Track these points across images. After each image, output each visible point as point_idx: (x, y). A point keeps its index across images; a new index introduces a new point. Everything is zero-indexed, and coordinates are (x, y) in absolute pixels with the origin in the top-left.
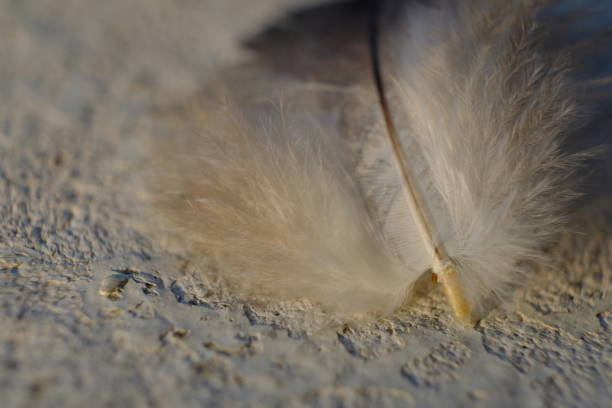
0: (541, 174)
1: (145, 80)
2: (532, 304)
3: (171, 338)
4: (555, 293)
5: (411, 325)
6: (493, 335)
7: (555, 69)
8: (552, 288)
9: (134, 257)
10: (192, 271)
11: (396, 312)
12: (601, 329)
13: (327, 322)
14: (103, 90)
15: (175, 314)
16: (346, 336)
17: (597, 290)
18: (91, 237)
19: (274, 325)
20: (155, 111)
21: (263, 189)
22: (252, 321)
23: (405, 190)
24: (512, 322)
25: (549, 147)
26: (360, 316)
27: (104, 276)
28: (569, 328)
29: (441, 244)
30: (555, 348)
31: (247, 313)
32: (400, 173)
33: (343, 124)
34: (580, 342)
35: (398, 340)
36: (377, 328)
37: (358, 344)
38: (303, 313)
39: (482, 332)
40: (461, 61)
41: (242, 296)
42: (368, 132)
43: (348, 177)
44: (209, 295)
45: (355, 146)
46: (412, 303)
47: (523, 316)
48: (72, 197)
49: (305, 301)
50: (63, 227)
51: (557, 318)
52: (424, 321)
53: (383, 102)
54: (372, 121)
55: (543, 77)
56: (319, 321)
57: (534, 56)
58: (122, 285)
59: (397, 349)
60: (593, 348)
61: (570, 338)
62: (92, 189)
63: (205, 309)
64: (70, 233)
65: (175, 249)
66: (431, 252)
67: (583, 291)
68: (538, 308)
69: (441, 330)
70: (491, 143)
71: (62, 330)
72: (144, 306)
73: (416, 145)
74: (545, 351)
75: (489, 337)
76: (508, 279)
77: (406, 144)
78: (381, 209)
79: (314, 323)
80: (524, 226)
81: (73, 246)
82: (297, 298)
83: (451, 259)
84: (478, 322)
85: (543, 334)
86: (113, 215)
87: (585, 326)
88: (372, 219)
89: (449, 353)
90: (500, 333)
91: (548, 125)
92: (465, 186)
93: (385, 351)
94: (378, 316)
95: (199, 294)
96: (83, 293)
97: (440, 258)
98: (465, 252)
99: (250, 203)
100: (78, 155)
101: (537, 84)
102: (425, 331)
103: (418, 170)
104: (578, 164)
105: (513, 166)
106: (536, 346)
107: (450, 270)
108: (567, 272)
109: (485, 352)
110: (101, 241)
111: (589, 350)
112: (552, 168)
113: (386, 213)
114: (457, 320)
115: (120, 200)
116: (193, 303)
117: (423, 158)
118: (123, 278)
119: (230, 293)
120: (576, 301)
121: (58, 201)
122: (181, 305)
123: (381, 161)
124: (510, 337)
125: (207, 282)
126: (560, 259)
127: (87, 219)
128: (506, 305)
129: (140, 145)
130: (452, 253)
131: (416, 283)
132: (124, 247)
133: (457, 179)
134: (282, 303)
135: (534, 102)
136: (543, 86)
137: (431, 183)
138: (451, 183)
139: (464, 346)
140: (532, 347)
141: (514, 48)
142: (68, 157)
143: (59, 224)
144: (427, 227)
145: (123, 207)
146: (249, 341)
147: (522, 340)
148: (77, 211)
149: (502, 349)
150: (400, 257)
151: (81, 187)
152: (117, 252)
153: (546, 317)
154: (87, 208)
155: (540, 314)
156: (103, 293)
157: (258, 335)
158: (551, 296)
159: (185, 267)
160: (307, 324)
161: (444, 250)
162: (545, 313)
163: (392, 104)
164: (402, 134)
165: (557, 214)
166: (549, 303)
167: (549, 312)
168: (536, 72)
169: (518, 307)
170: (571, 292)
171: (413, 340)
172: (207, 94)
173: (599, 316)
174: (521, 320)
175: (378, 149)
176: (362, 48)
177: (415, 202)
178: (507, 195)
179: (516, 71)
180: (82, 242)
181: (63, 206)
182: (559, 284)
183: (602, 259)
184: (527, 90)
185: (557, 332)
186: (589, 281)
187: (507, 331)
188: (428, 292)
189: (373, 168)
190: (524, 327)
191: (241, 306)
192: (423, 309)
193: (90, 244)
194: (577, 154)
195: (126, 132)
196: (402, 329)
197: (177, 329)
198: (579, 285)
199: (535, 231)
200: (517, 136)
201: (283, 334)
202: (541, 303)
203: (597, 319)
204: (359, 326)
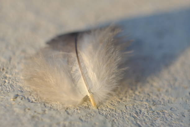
0: (113, 73)
1: (24, 51)
2: (111, 104)
3: (27, 110)
4: (116, 101)
5: (82, 108)
6: (101, 110)
7: (117, 50)
8: (116, 100)
9: (19, 92)
10: (32, 95)
11: (79, 105)
12: (126, 109)
13: (63, 107)
14: (14, 54)
15: (28, 105)
16: (67, 110)
17: (126, 100)
18: (10, 87)
19: (50, 108)
20: (25, 58)
21: (49, 76)
22: (46, 107)
23: (82, 77)
24: (105, 107)
25: (115, 67)
26: (71, 106)
27: (12, 95)
28: (119, 109)
29: (90, 89)
30: (115, 113)
31: (44, 105)
32: (81, 73)
33: (68, 61)
34: (121, 112)
35: (79, 112)
36: (74, 108)
37: (70, 112)
38: (57, 105)
39: (99, 110)
40: (95, 47)
41: (43, 101)
42: (74, 63)
43: (69, 74)
44: (36, 100)
45: (70, 66)
46: (83, 103)
47: (108, 106)
48: (6, 78)
49: (58, 102)
50: (4, 84)
51: (116, 107)
52: (85, 107)
53: (77, 56)
54: (75, 61)
55: (114, 51)
56: (61, 107)
57: (112, 46)
58: (16, 98)
59: (79, 113)
60: (123, 113)
61: (119, 111)
62: (10, 76)
63: (35, 104)
64: (5, 86)
65: (28, 90)
66: (87, 91)
67: (122, 100)
68: (112, 104)
69: (89, 109)
70: (102, 66)
71: (3, 107)
72: (21, 102)
73: (85, 66)
74: (113, 114)
75: (100, 111)
76: (105, 97)
77: (82, 66)
78: (76, 81)
79: (60, 107)
80: (109, 85)
81: (6, 89)
82: (56, 102)
83: (92, 93)
84: (98, 107)
85: (113, 110)
86: (15, 82)
87: (122, 108)
88: (74, 83)
89: (91, 114)
90: (103, 110)
91: (115, 62)
92: (95, 76)
93: (76, 114)
94: (75, 106)
95: (34, 100)
96: (7, 99)
97: (89, 93)
98: (95, 91)
99: (46, 79)
100: (8, 68)
101: (112, 53)
102: (85, 109)
103: (85, 72)
104: (122, 71)
105: (107, 72)
106: (111, 113)
107: (92, 95)
108: (119, 96)
109: (99, 114)
110: (12, 88)
111: (123, 114)
112: (116, 72)
113: (77, 82)
114: (93, 107)
115: (16, 78)
116: (32, 102)
117: (86, 69)
118: (16, 96)
119: (41, 100)
120: (121, 103)
121: (3, 79)
122: (29, 103)
123: (77, 70)
124: (105, 111)
125: (35, 98)
126: (118, 93)
127: (9, 83)
128: (104, 104)
129: (21, 66)
130: (92, 91)
131: (84, 98)
132: (17, 89)
133: (94, 75)
134: (53, 103)
135: (112, 57)
136: (114, 53)
137: (88, 75)
138: (92, 75)
139: (94, 113)
140: (110, 113)
141: (108, 45)
142: (5, 69)
143: (3, 84)
144: (87, 86)
145: (17, 80)
146: (45, 111)
147: (108, 111)
148: (7, 81)
149: (103, 114)
150: (80, 92)
151: (8, 76)
152: (15, 91)
153: (114, 106)
154: (9, 80)
155: (112, 106)
156: (12, 100)
157: (47, 110)
158: (115, 101)
159: (31, 94)
160: (58, 107)
161: (90, 91)
162: (113, 105)
163: (80, 57)
164: (82, 64)
165: (116, 83)
166: (114, 103)
167: (114, 105)
168: (112, 50)
169: (107, 104)
170: (120, 101)
171: (83, 111)
172: (37, 54)
173: (125, 106)
174: (108, 107)
175: (76, 67)
176: (73, 44)
177: (84, 80)
178: (105, 78)
179: (108, 50)
180: (8, 88)
181: (4, 80)
182: (117, 99)
183: (127, 93)
184: (110, 54)
185: (116, 110)
186: (124, 98)
187: (104, 109)
188: (87, 101)
189: (75, 72)
190: (108, 109)
191: (43, 103)
192: (85, 104)
193: (9, 88)
194: (121, 69)
195: (18, 63)
196: (80, 109)
197: (29, 108)
198: (121, 99)
199: (111, 86)
200: (108, 65)
201: (52, 110)
202: (113, 103)
203: (125, 107)
204: (70, 108)
